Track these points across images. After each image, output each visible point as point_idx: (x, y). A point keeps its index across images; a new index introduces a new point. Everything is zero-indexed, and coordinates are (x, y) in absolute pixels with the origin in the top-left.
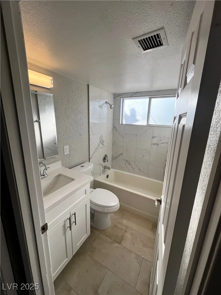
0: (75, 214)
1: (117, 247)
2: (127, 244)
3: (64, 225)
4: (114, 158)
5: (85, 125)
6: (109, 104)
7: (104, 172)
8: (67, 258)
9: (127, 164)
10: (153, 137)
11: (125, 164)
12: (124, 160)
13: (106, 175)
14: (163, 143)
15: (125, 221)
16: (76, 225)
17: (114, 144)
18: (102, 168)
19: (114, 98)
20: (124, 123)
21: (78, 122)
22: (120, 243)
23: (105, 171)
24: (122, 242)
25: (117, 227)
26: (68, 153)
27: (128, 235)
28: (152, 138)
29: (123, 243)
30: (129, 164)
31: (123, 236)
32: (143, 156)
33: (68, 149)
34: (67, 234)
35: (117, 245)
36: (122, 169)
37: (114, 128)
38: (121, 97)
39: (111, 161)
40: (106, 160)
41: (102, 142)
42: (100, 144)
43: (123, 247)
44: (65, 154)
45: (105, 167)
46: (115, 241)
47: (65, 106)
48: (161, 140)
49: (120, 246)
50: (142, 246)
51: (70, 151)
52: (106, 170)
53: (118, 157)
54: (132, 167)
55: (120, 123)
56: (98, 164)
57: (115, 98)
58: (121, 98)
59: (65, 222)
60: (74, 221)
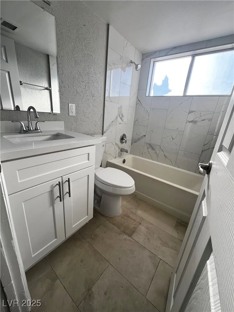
0: (69, 181)
1: (125, 239)
2: (140, 238)
3: (52, 192)
4: (134, 141)
5: (99, 83)
6: (135, 64)
7: (120, 156)
8: (56, 239)
9: (150, 150)
10: (190, 112)
11: (148, 148)
12: (147, 143)
13: (122, 159)
14: (203, 120)
15: (140, 212)
16: (70, 196)
17: (136, 122)
18: (118, 150)
19: (142, 60)
20: (152, 94)
21: (91, 75)
22: (130, 235)
23: (121, 154)
24: (134, 235)
25: (128, 217)
26: (74, 114)
27: (142, 228)
28: (189, 114)
29: (135, 237)
30: (153, 149)
31: (135, 228)
32: (173, 139)
33: (74, 108)
34: (55, 205)
35: (125, 236)
36: (142, 155)
37: (138, 101)
38: (152, 57)
39: (130, 145)
40: (124, 141)
41: (121, 116)
42: (118, 117)
43: (134, 241)
44: (70, 114)
45: (122, 150)
46: (124, 232)
47: (73, 44)
48: (201, 115)
49: (130, 239)
50: (161, 244)
51: (77, 113)
52: (123, 154)
53: (139, 139)
54: (156, 153)
55: (147, 95)
56: (114, 143)
57: (144, 59)
58: (151, 59)
59: (53, 187)
60: (68, 191)
